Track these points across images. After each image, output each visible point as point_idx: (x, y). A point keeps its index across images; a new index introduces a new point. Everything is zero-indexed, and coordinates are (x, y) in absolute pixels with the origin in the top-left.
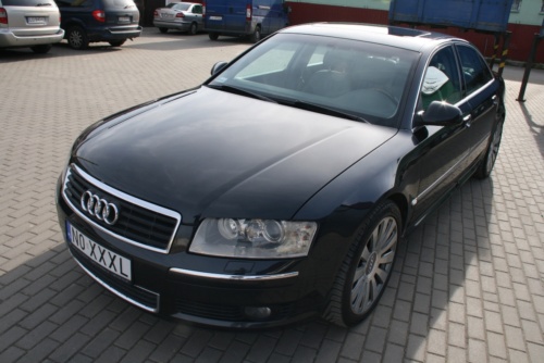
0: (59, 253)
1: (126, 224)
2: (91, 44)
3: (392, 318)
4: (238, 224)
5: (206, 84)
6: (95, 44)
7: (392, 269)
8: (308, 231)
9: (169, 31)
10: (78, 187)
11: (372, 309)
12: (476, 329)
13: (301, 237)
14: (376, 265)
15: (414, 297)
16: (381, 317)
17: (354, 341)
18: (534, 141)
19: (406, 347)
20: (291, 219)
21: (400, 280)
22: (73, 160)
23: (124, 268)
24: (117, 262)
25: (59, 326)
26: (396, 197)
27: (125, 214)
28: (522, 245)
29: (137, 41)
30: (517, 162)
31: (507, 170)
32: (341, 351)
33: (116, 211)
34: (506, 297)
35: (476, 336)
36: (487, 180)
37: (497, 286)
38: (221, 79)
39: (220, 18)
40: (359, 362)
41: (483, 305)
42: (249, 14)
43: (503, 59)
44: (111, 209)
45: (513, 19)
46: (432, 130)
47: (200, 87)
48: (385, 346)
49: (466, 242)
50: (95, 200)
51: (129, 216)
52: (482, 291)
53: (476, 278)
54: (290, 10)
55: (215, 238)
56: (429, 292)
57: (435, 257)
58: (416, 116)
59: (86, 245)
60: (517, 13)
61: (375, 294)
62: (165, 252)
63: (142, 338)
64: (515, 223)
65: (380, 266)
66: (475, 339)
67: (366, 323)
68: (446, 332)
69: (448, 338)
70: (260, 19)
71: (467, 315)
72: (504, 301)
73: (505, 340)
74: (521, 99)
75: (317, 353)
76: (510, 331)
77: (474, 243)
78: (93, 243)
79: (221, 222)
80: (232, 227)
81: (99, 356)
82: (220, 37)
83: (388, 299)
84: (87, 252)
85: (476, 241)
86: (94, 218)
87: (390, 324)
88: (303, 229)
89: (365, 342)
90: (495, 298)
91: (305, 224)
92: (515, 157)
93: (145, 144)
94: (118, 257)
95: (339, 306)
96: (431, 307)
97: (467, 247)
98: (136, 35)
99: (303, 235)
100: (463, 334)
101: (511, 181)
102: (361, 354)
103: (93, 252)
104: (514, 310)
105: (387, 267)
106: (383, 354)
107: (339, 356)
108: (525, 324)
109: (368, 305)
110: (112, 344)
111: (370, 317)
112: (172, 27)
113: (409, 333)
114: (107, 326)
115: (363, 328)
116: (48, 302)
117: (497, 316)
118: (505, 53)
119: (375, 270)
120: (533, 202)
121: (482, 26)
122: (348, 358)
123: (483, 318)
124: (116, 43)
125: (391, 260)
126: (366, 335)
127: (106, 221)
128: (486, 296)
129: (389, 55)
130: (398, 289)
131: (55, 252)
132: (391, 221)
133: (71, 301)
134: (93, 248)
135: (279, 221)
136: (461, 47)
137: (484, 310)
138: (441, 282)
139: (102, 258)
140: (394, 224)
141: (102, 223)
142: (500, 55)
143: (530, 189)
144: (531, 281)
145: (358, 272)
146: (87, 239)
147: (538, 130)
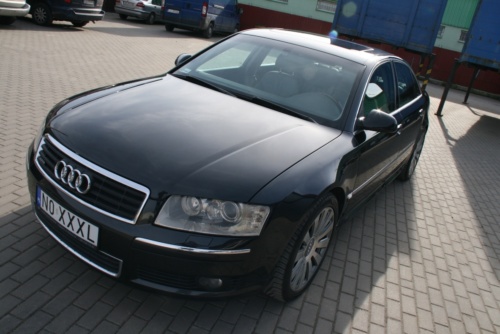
0: (22, 216)
1: (98, 194)
2: (54, 22)
3: (323, 296)
4: (201, 203)
5: (171, 72)
6: (58, 22)
7: (326, 253)
8: (261, 213)
9: (129, 18)
10: (52, 156)
11: (306, 288)
12: (394, 310)
13: (255, 218)
14: (313, 249)
15: (342, 279)
16: (313, 295)
17: (290, 314)
18: (450, 152)
19: (334, 322)
20: (249, 202)
21: (331, 264)
22: (47, 130)
23: (92, 234)
24: (85, 229)
25: (21, 284)
26: (336, 191)
27: (97, 185)
28: (436, 241)
29: (99, 24)
30: (434, 169)
31: (425, 175)
32: (278, 322)
33: (89, 181)
34: (420, 285)
35: (394, 317)
36: (407, 183)
37: (413, 275)
38: (185, 70)
39: (177, 12)
40: (293, 332)
41: (400, 291)
42: (204, 11)
43: (427, 77)
44: (84, 179)
45: (438, 43)
46: (370, 134)
47: (164, 75)
48: (316, 320)
49: (389, 235)
50: (69, 170)
51: (101, 187)
52: (400, 278)
53: (396, 267)
54: (242, 11)
55: (177, 213)
56: (355, 276)
57: (361, 246)
58: (358, 120)
59: (56, 211)
60: (440, 38)
61: (310, 275)
62: (132, 222)
63: (99, 300)
64: (430, 221)
65: (317, 250)
66: (393, 319)
67: (301, 299)
68: (369, 311)
69: (370, 316)
70: (214, 17)
71: (387, 298)
72: (418, 288)
73: (418, 321)
74: (439, 114)
75: (257, 323)
76: (421, 314)
77: (395, 237)
78: (63, 209)
79: (184, 199)
80: (194, 205)
81: (59, 314)
82: (175, 29)
83: (320, 279)
84: (56, 217)
85: (397, 234)
86: (66, 187)
87: (321, 302)
88: (257, 212)
89: (299, 316)
90: (410, 285)
91: (259, 207)
92: (432, 164)
93: (114, 126)
94: (87, 224)
95: (281, 282)
96: (356, 289)
97: (389, 240)
98: (98, 19)
99: (256, 217)
100: (383, 315)
101: (428, 185)
102: (296, 327)
103: (62, 217)
104: (426, 296)
105: (322, 251)
106: (315, 327)
107: (277, 327)
108: (435, 309)
109: (303, 283)
110: (71, 304)
111: (304, 294)
112: (132, 15)
113: (337, 310)
114: (67, 287)
115: (298, 304)
116: (10, 261)
117: (412, 300)
118: (429, 72)
119: (312, 253)
120: (445, 205)
121: (411, 46)
122: (284, 329)
123: (400, 302)
124: (79, 23)
125: (326, 246)
126: (300, 310)
127: (78, 189)
128: (404, 283)
129: (332, 64)
130: (328, 272)
131: (18, 215)
132: (330, 211)
133: (32, 261)
134: (62, 214)
135: (237, 202)
136: (398, 64)
137: (401, 294)
138: (365, 268)
139: (70, 223)
140: (332, 214)
141: (74, 192)
142: (424, 74)
143: (443, 193)
144: (441, 273)
145: (299, 253)
146: (57, 205)
147: (453, 143)
